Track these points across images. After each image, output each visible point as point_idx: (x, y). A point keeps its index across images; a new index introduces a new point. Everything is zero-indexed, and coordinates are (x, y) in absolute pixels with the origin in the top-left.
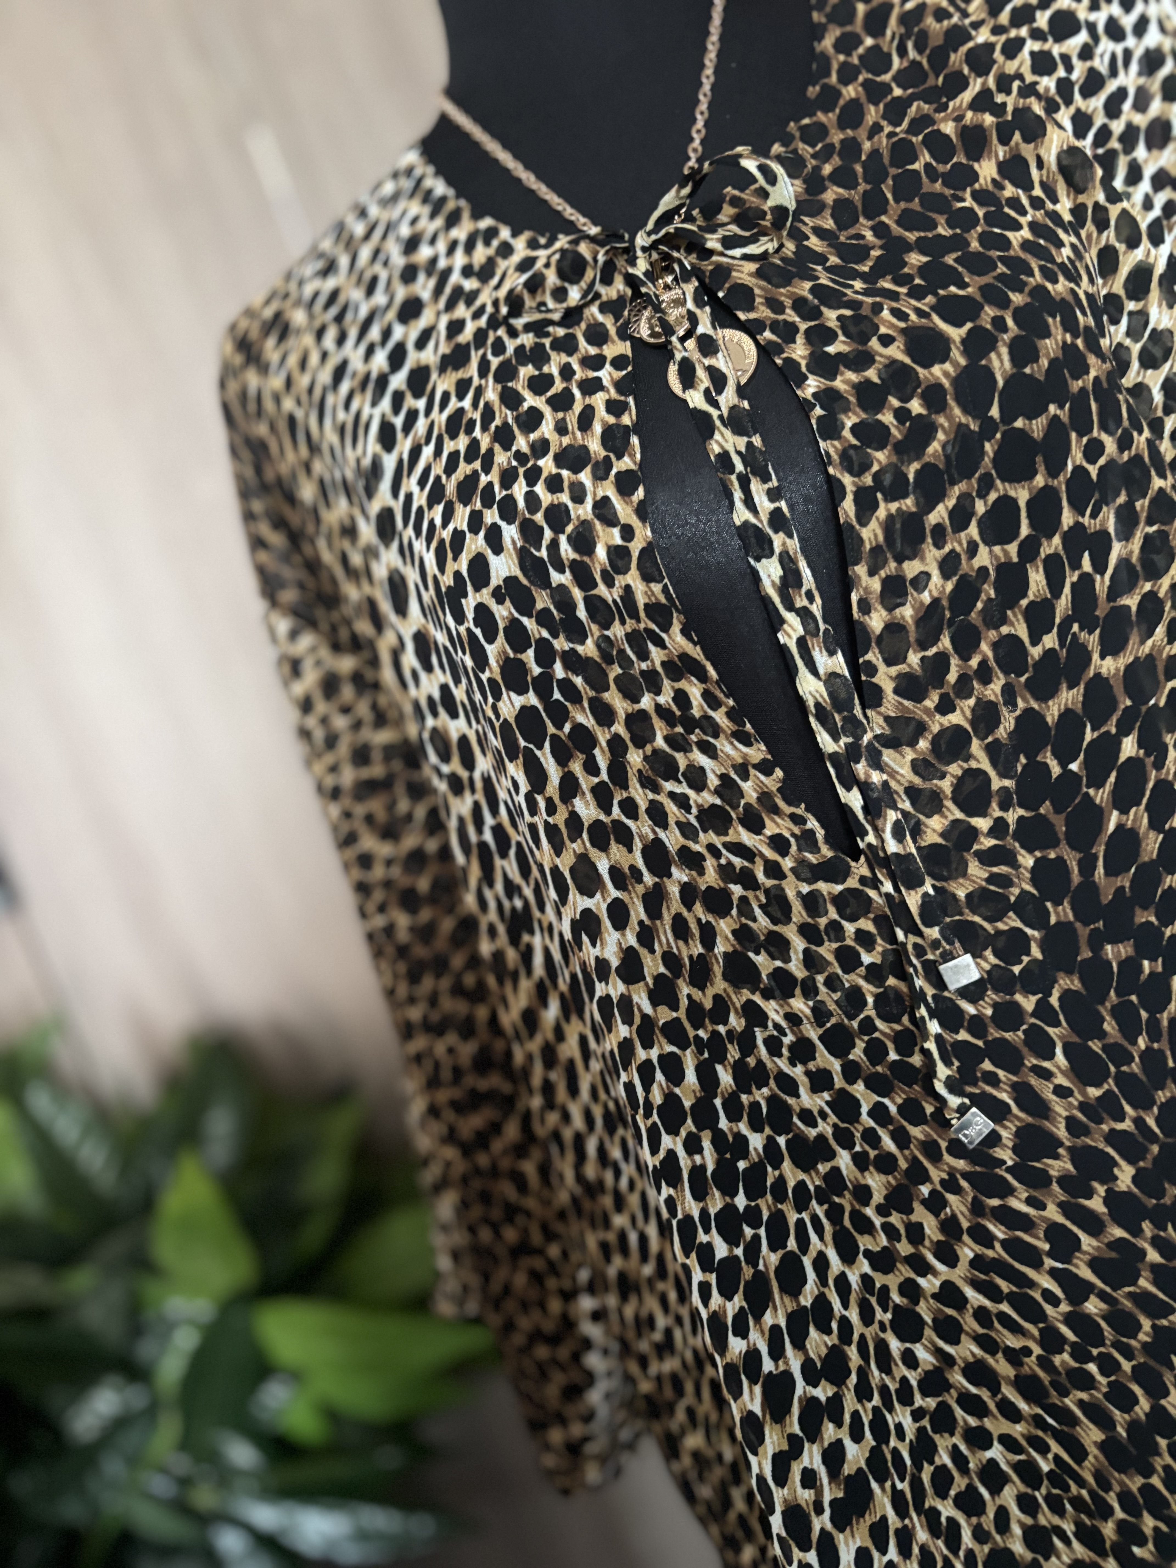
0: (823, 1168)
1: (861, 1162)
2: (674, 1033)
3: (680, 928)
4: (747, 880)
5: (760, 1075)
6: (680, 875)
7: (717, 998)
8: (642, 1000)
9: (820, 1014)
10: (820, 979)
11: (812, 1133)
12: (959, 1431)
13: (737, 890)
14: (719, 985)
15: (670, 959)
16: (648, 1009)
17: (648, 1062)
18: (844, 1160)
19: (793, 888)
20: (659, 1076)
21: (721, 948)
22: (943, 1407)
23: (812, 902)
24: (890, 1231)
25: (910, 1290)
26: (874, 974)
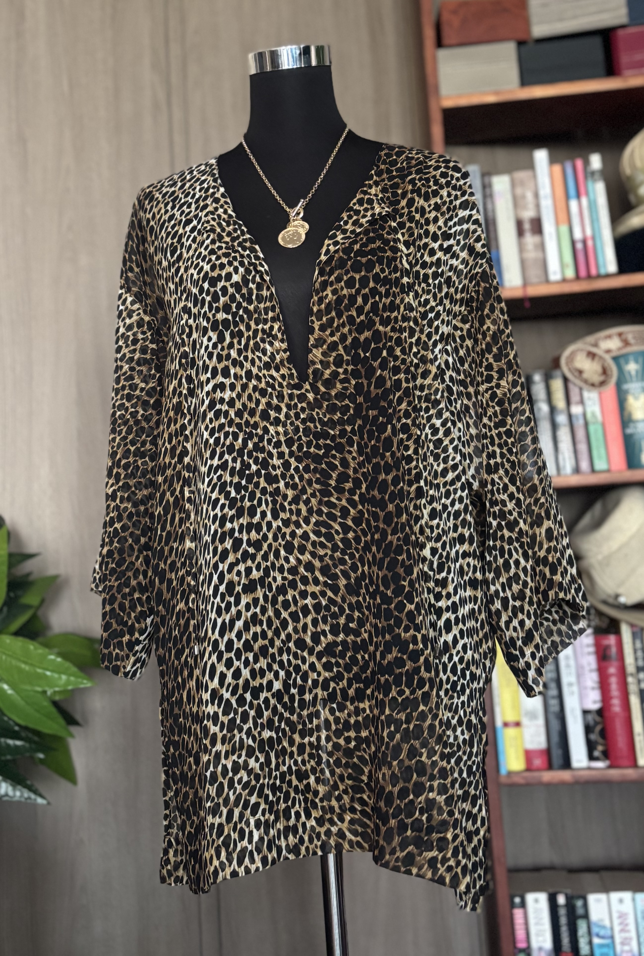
0: (275, 486)
1: (287, 485)
2: (239, 426)
3: (250, 398)
4: (273, 387)
5: (263, 450)
6: (254, 382)
7: (255, 422)
8: (232, 413)
9: (286, 433)
10: (289, 422)
11: (274, 473)
12: (298, 591)
13: (270, 390)
14: (257, 418)
15: (244, 405)
16: (233, 417)
17: (228, 432)
18: (282, 484)
19: (286, 392)
20: (231, 437)
21: (261, 407)
22: (294, 580)
23: (291, 397)
24: (291, 511)
25: (293, 534)
26: (304, 421)
